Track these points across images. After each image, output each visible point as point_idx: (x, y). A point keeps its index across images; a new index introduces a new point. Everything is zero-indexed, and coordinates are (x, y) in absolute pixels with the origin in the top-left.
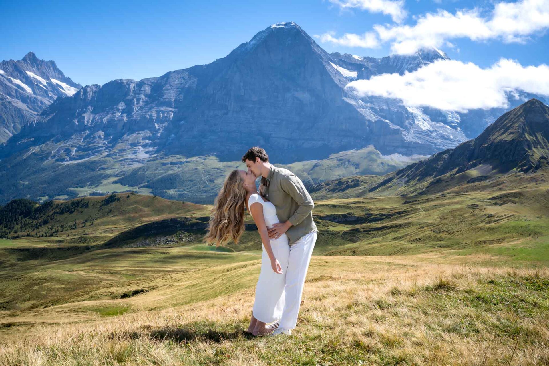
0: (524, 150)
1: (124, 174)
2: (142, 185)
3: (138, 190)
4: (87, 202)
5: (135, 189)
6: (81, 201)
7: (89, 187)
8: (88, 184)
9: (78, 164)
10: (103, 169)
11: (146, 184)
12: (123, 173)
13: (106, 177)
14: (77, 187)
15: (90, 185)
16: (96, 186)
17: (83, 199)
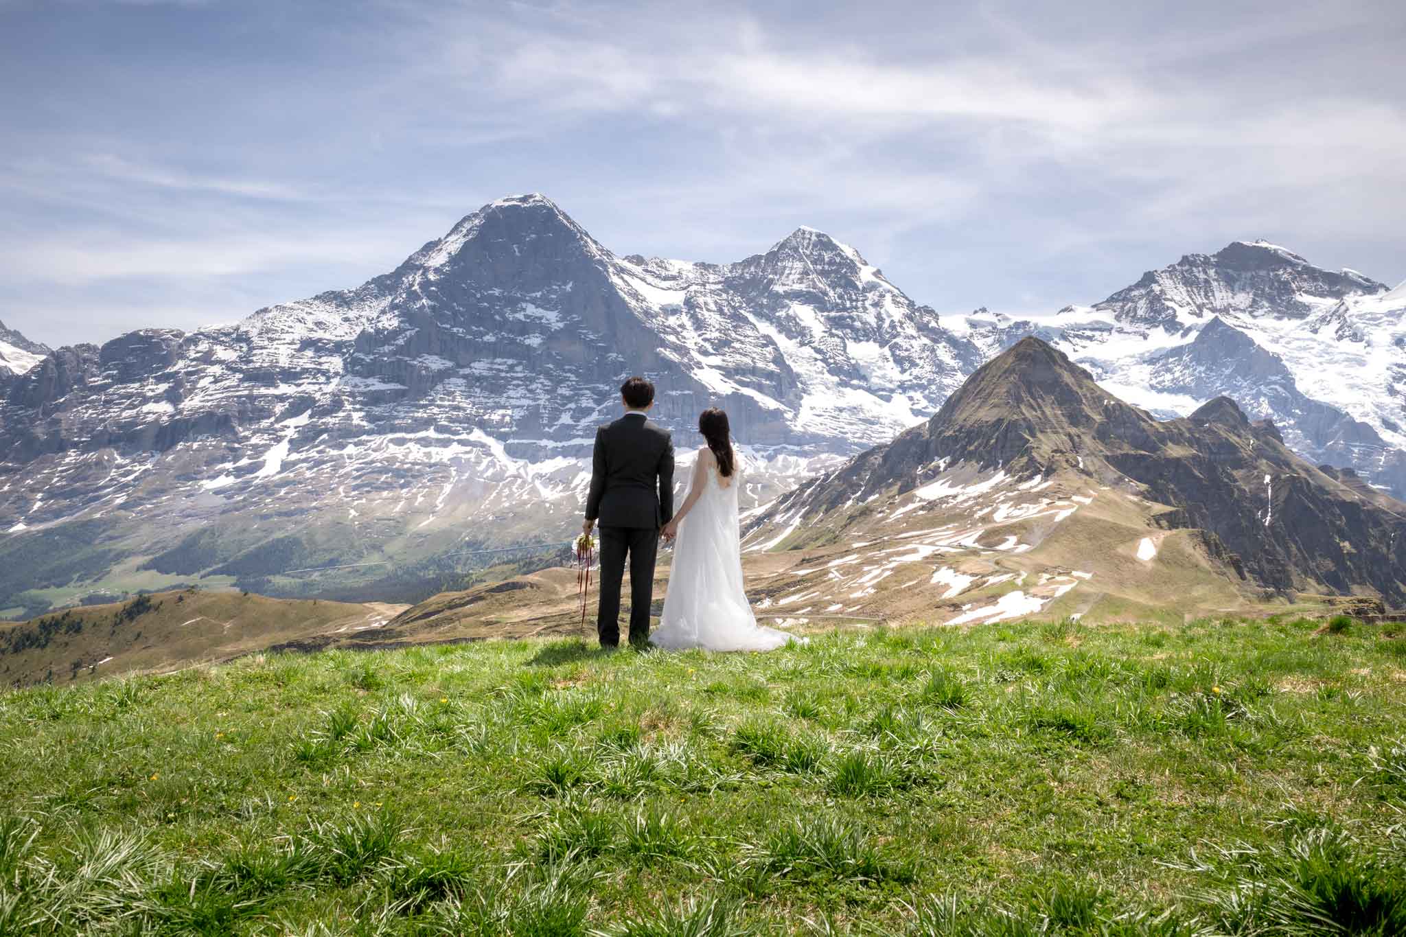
0: (1022, 438)
1: (164, 548)
2: (210, 569)
3: (200, 582)
4: (77, 620)
5: (194, 579)
6: (63, 618)
7: (79, 584)
8: (76, 576)
9: (47, 532)
10: (111, 538)
11: (220, 566)
12: (160, 545)
13: (120, 556)
14: (46, 587)
15: (81, 579)
16: (95, 581)
17: (67, 614)
